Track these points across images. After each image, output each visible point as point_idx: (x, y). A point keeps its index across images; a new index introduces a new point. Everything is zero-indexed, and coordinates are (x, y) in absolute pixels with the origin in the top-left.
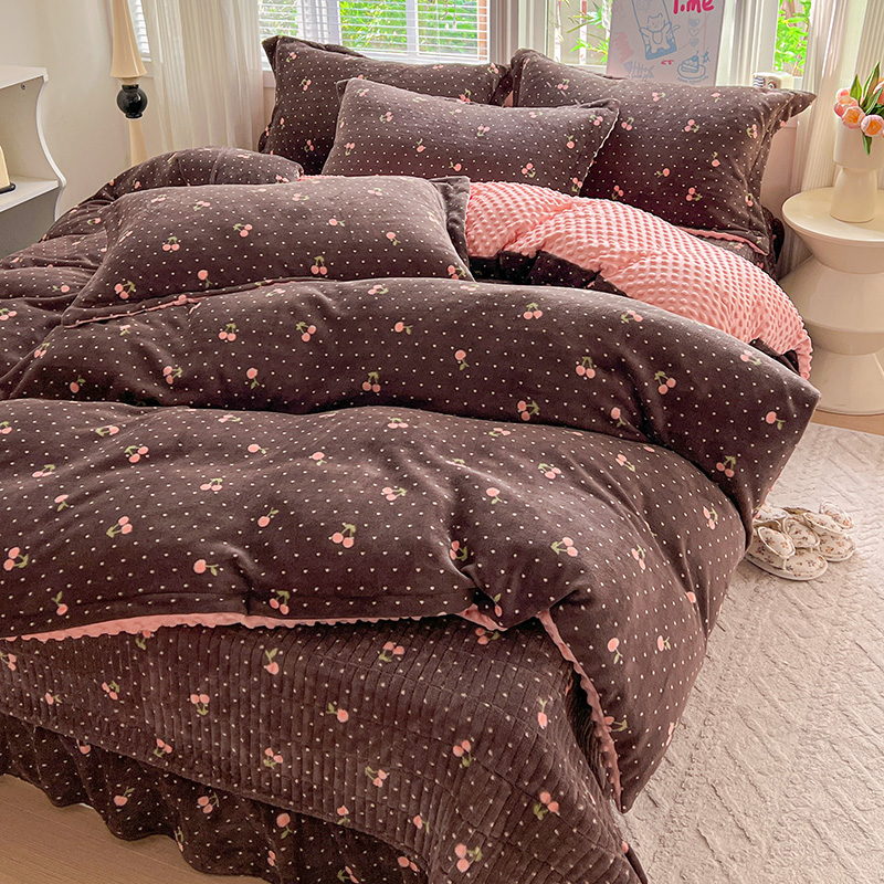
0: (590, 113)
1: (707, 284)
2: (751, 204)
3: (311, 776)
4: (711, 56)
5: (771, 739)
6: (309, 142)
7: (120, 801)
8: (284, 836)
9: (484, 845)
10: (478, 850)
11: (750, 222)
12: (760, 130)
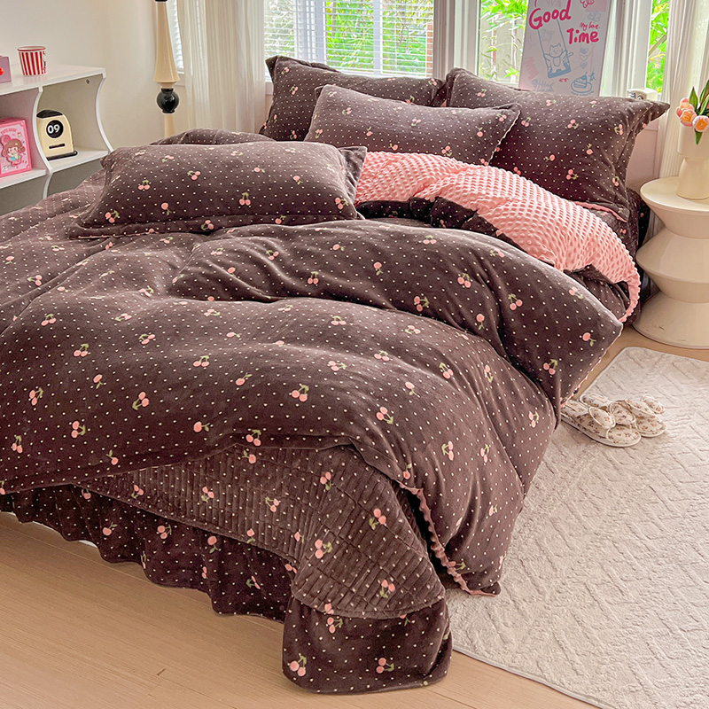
0: (497, 113)
1: (551, 220)
2: (617, 184)
3: (231, 506)
4: (596, 77)
5: (571, 538)
6: (293, 132)
7: (107, 532)
8: (211, 551)
9: (335, 541)
10: (329, 544)
11: (616, 197)
12: (625, 129)
